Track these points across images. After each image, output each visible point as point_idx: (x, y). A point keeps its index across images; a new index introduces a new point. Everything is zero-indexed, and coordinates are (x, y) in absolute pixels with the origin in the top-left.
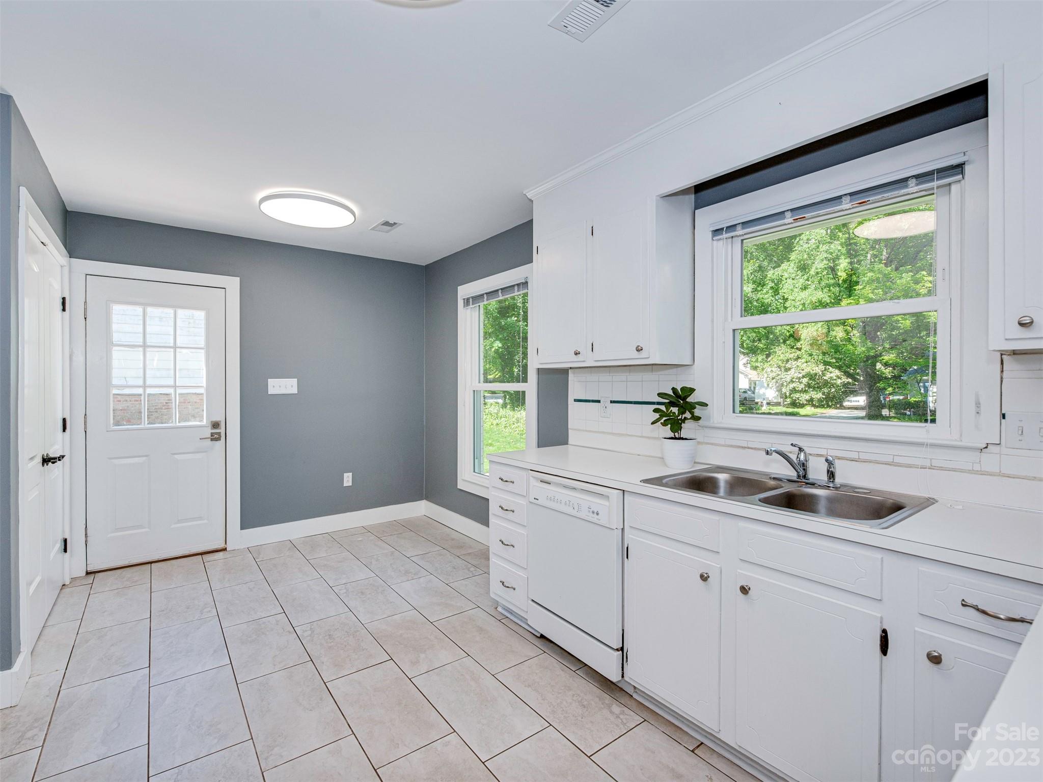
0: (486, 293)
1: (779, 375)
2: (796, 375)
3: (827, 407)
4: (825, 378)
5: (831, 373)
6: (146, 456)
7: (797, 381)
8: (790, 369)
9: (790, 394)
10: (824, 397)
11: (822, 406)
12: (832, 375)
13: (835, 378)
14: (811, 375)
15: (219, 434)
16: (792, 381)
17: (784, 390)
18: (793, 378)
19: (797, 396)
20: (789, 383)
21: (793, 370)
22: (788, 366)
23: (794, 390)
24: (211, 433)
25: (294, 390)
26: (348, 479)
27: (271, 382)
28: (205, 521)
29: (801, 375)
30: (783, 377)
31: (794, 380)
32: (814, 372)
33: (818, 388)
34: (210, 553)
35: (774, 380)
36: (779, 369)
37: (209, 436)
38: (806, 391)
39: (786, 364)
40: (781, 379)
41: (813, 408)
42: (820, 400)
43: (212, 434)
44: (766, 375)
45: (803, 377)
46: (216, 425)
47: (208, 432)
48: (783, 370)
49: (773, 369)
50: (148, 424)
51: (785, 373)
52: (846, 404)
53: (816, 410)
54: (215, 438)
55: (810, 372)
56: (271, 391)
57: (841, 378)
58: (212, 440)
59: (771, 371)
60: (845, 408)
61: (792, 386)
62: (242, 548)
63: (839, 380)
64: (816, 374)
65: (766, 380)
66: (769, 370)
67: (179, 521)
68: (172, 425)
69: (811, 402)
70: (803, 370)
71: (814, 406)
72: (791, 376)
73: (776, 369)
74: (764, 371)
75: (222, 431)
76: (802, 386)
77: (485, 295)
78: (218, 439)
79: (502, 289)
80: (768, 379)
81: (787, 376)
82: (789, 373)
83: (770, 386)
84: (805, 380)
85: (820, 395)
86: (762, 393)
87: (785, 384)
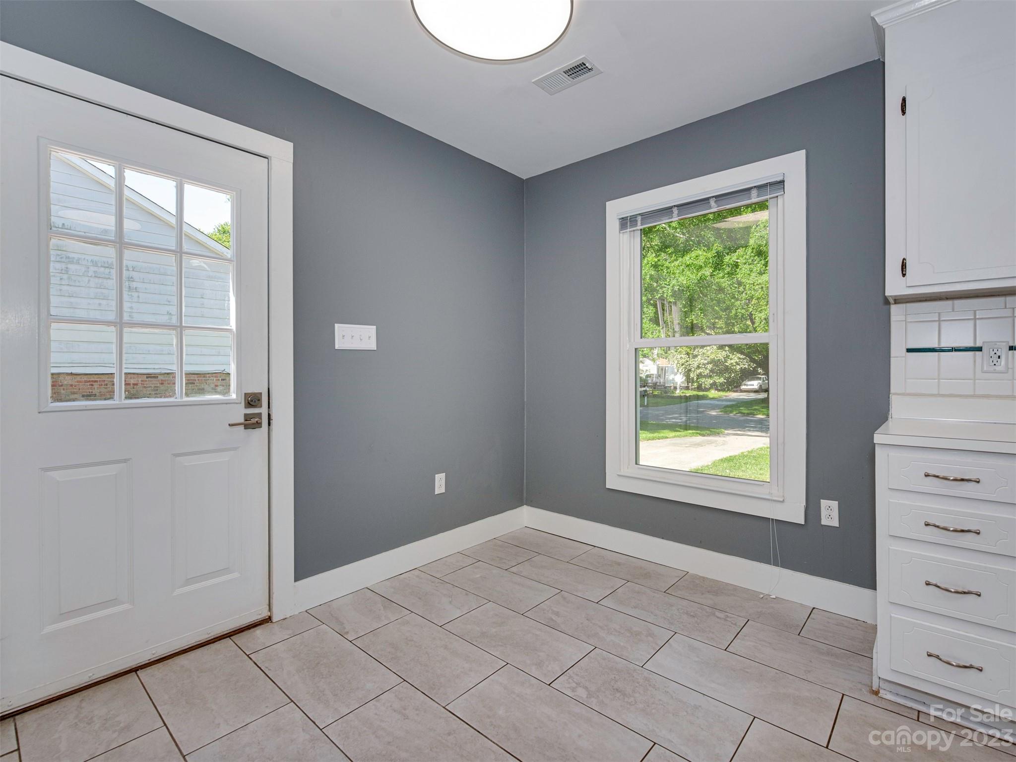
0: (677, 206)
1: (687, 361)
2: (702, 361)
3: (728, 390)
4: (726, 364)
5: (731, 359)
6: (125, 461)
7: (703, 366)
8: (696, 356)
9: (697, 379)
10: (725, 381)
11: (723, 390)
12: (732, 361)
13: (735, 364)
14: (715, 362)
15: (259, 415)
16: (698, 367)
17: (692, 375)
18: (700, 364)
19: (703, 381)
20: (696, 369)
21: (699, 357)
22: (695, 353)
23: (700, 376)
24: (246, 415)
25: (372, 345)
26: (440, 484)
27: (340, 329)
28: (236, 575)
29: (706, 362)
30: (691, 363)
31: (701, 366)
32: (718, 358)
33: (720, 373)
34: (242, 631)
35: (683, 366)
36: (688, 356)
37: (242, 420)
38: (710, 376)
39: (694, 351)
40: (690, 365)
41: (716, 391)
42: (722, 385)
43: (247, 417)
44: (676, 362)
45: (708, 363)
46: (252, 400)
47: (239, 413)
48: (691, 357)
49: (682, 356)
50: (126, 398)
51: (693, 360)
52: (743, 387)
53: (719, 393)
54: (251, 423)
55: (714, 358)
56: (340, 344)
57: (739, 365)
58: (247, 427)
59: (681, 357)
60: (742, 391)
61: (698, 371)
62: (297, 613)
63: (738, 366)
64: (719, 360)
65: (677, 366)
66: (679, 357)
67: (189, 582)
68: (175, 400)
69: (714, 386)
70: (708, 357)
71: (717, 389)
72: (698, 362)
73: (685, 356)
74: (675, 358)
75: (264, 410)
76: (708, 371)
77: (675, 210)
78: (258, 425)
79: (716, 197)
80: (678, 365)
81: (694, 362)
82: (696, 360)
83: (680, 371)
84: (710, 366)
85: (722, 380)
86: (671, 379)
87: (693, 369)
